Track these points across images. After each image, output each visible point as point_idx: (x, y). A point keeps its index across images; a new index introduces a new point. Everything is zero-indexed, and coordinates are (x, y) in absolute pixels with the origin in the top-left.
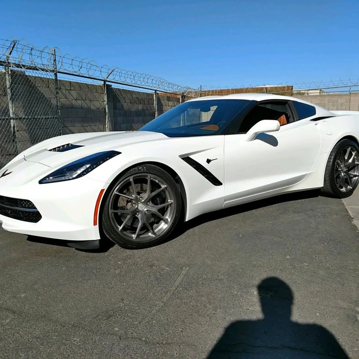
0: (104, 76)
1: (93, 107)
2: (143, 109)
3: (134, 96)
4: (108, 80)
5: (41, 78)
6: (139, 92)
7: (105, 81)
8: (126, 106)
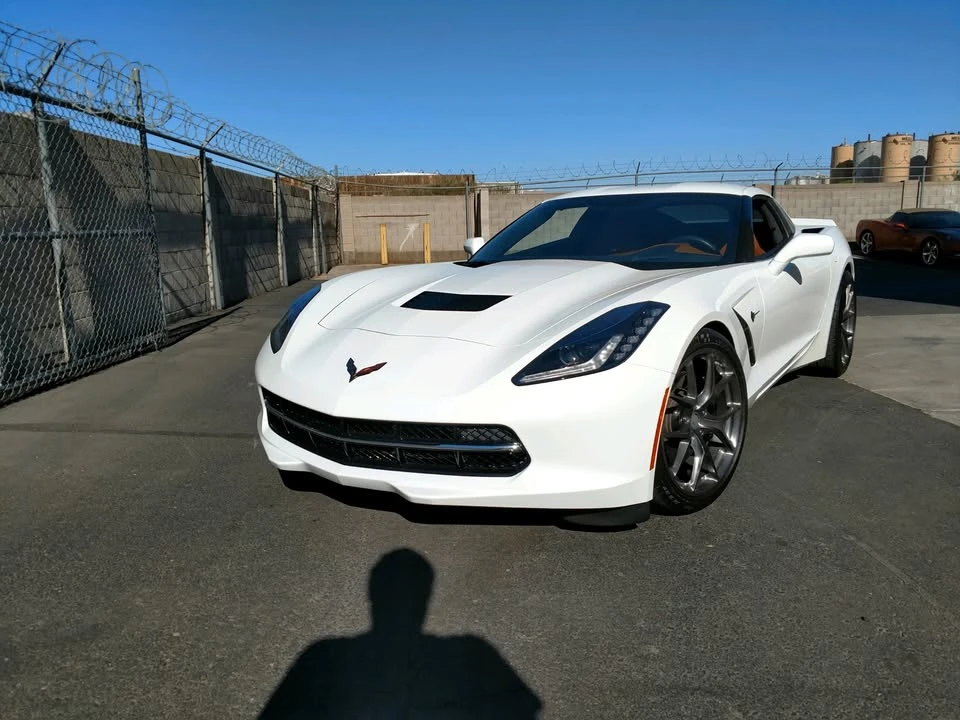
0: (200, 138)
1: (183, 209)
2: (259, 214)
3: (244, 184)
4: (208, 147)
5: (96, 138)
6: (251, 176)
7: (203, 150)
8: (234, 205)
